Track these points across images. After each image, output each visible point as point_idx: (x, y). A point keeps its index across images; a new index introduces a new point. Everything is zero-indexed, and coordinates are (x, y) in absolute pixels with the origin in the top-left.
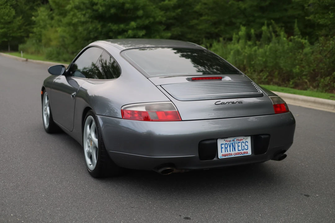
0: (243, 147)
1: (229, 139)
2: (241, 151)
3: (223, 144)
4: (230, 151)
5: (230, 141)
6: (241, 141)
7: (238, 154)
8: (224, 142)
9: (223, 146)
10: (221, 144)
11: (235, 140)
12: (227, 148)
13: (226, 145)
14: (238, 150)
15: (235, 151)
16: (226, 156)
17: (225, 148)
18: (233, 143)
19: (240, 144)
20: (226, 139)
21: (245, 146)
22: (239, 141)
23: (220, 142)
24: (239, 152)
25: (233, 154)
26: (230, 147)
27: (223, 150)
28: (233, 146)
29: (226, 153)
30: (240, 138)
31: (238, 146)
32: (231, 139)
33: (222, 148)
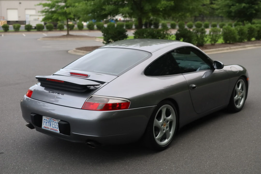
0: (55, 126)
1: (49, 118)
2: (54, 128)
3: (45, 120)
4: (48, 126)
5: (49, 119)
6: (55, 121)
7: (52, 129)
8: (46, 119)
9: (45, 121)
10: (44, 119)
11: (52, 119)
12: (47, 123)
13: (47, 121)
14: (53, 127)
15: (51, 126)
16: (46, 128)
17: (46, 123)
18: (50, 121)
19: (54, 123)
20: (47, 117)
21: (56, 125)
22: (54, 121)
23: (44, 118)
24: (53, 128)
25: (50, 128)
26: (48, 122)
27: (45, 123)
28: (50, 123)
29: (46, 126)
30: (54, 119)
31: (53, 124)
32: (50, 118)
33: (44, 122)
